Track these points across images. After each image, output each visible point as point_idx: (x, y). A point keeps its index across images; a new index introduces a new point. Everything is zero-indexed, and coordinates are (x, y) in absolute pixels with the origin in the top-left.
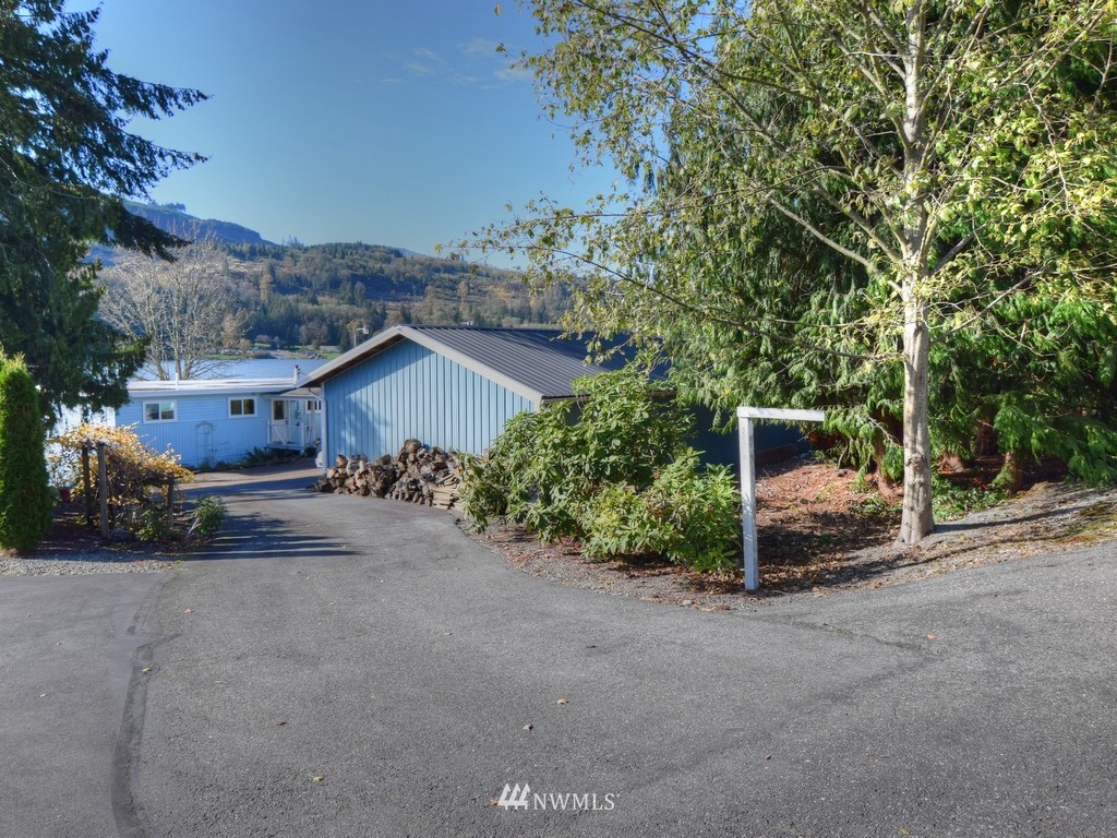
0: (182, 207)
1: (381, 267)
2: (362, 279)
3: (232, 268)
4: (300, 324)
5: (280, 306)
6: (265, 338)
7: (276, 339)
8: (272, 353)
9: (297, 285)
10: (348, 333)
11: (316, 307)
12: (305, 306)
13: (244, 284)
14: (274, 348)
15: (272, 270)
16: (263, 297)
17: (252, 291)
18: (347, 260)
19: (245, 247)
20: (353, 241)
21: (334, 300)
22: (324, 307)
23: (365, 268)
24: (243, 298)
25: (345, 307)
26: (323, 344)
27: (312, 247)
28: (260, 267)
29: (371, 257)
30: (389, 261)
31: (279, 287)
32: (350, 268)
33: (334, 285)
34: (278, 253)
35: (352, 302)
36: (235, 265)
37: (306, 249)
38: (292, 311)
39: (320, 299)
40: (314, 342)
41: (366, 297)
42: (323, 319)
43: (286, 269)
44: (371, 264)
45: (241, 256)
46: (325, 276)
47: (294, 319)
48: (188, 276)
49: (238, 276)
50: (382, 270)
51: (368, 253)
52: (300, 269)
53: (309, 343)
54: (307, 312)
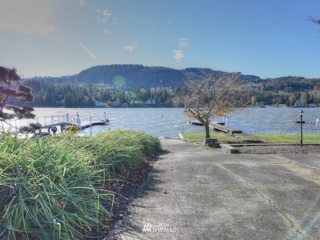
0: (240, 73)
1: (297, 82)
2: (291, 86)
3: (253, 85)
4: (272, 98)
5: (267, 94)
6: (262, 102)
7: (266, 102)
8: (265, 106)
9: (271, 88)
10: (289, 100)
11: (277, 93)
12: (274, 94)
13: (256, 89)
14: (265, 105)
15: (264, 85)
16: (261, 92)
17: (259, 91)
18: (286, 81)
19: (257, 80)
20: (287, 76)
21: (283, 92)
22: (280, 94)
23: (292, 83)
24: (256, 93)
25: (286, 94)
26: (280, 104)
27: (275, 78)
28: (261, 84)
29: (294, 80)
30: (300, 80)
31: (266, 89)
32: (287, 83)
33: (282, 88)
34: (266, 81)
35: (289, 92)
36: (254, 84)
37: (273, 79)
38: (270, 95)
39: (279, 91)
40: (277, 103)
41: (292, 91)
42: (280, 97)
43: (268, 85)
44: (294, 81)
45: (255, 82)
46: (279, 86)
47: (271, 97)
48: (242, 88)
49: (255, 87)
50: (297, 83)
51: (293, 79)
52: (272, 84)
53: (276, 104)
54: (274, 95)
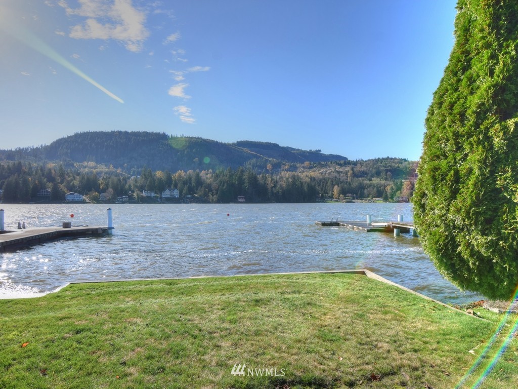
0: (320, 151)
1: (398, 166)
2: (390, 171)
3: (337, 169)
4: (364, 189)
5: (355, 184)
6: (350, 195)
7: (355, 195)
8: (353, 201)
9: (363, 174)
10: (386, 192)
11: (371, 182)
12: (366, 182)
13: (342, 175)
14: (354, 199)
15: (352, 169)
16: (349, 180)
17: (345, 177)
18: (383, 164)
19: (342, 162)
20: (385, 157)
21: (378, 179)
22: (374, 182)
23: (391, 166)
24: (341, 180)
25: (383, 182)
26: (374, 197)
27: (368, 160)
28: (348, 168)
29: (393, 162)
30: (401, 163)
31: (355, 175)
32: (385, 167)
33: (378, 174)
34: (355, 164)
35: (386, 179)
36: (338, 168)
37: (366, 161)
38: (361, 184)
39: (373, 179)
40: (371, 196)
41: (392, 178)
42: (374, 186)
43: (358, 169)
44: (394, 164)
45: (341, 165)
46: (374, 171)
47: (362, 187)
48: (322, 174)
49: (339, 172)
50: (398, 167)
51: (392, 161)
52: (364, 169)
53: (369, 197)
54: (367, 184)
